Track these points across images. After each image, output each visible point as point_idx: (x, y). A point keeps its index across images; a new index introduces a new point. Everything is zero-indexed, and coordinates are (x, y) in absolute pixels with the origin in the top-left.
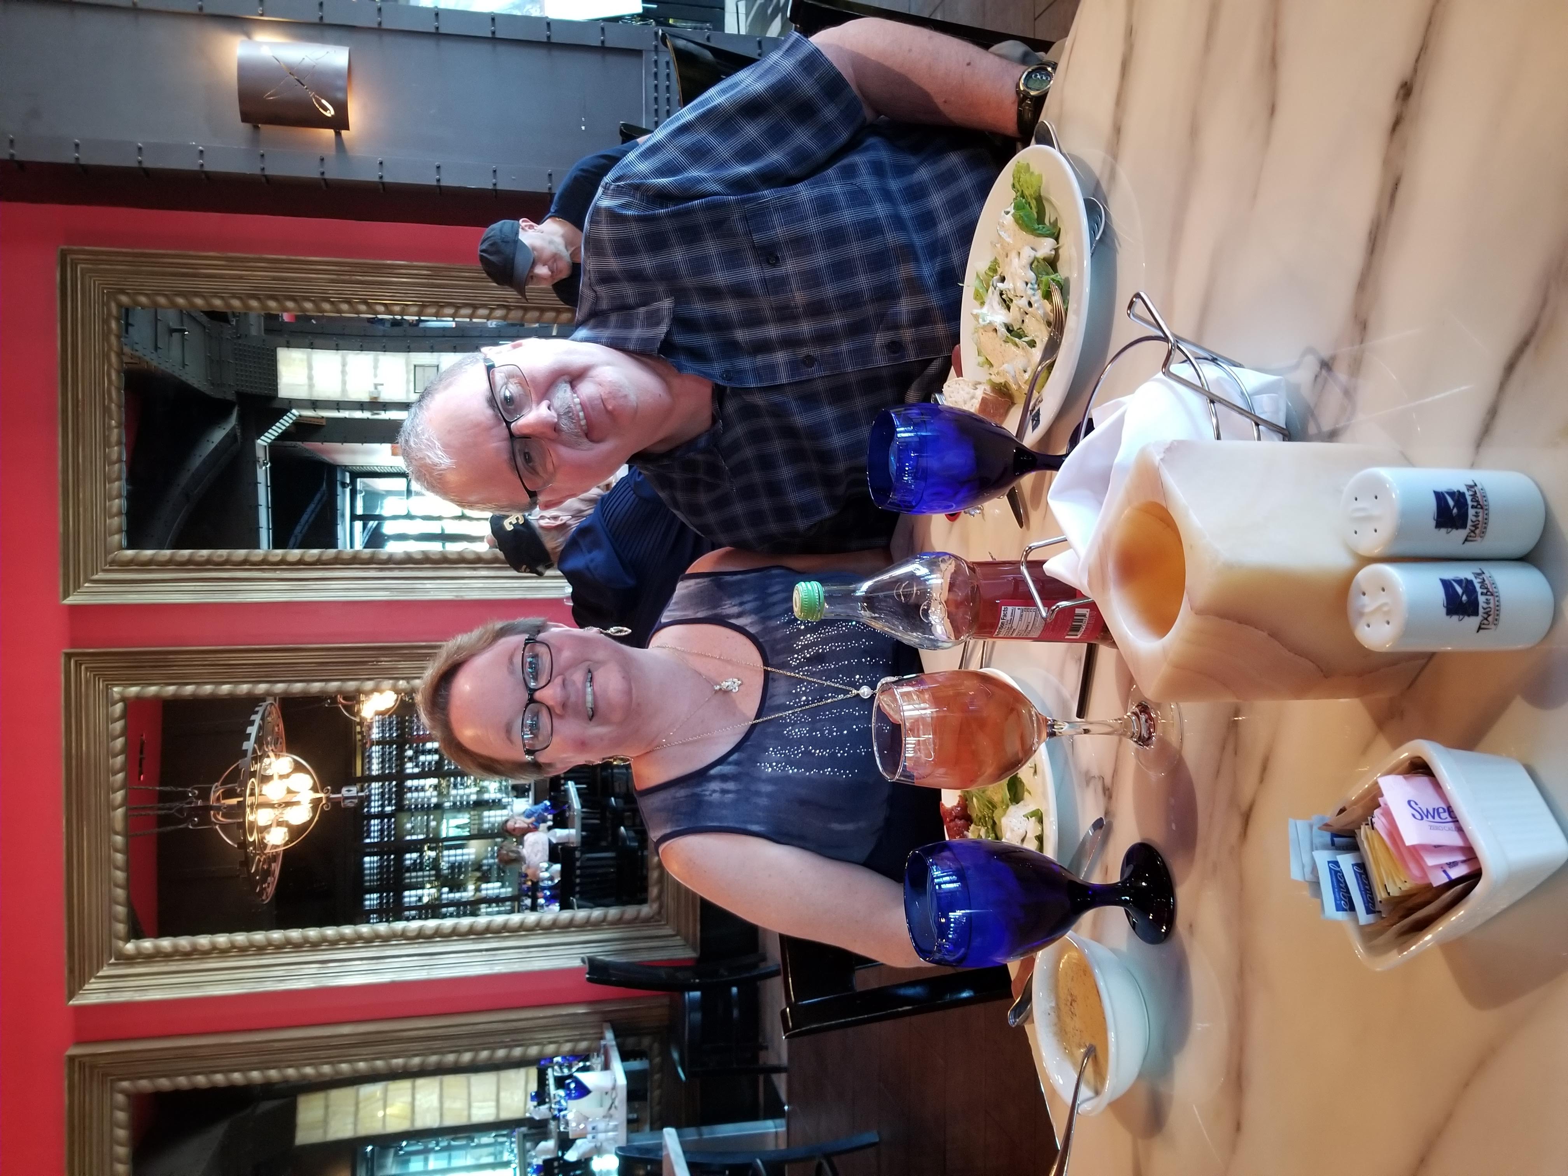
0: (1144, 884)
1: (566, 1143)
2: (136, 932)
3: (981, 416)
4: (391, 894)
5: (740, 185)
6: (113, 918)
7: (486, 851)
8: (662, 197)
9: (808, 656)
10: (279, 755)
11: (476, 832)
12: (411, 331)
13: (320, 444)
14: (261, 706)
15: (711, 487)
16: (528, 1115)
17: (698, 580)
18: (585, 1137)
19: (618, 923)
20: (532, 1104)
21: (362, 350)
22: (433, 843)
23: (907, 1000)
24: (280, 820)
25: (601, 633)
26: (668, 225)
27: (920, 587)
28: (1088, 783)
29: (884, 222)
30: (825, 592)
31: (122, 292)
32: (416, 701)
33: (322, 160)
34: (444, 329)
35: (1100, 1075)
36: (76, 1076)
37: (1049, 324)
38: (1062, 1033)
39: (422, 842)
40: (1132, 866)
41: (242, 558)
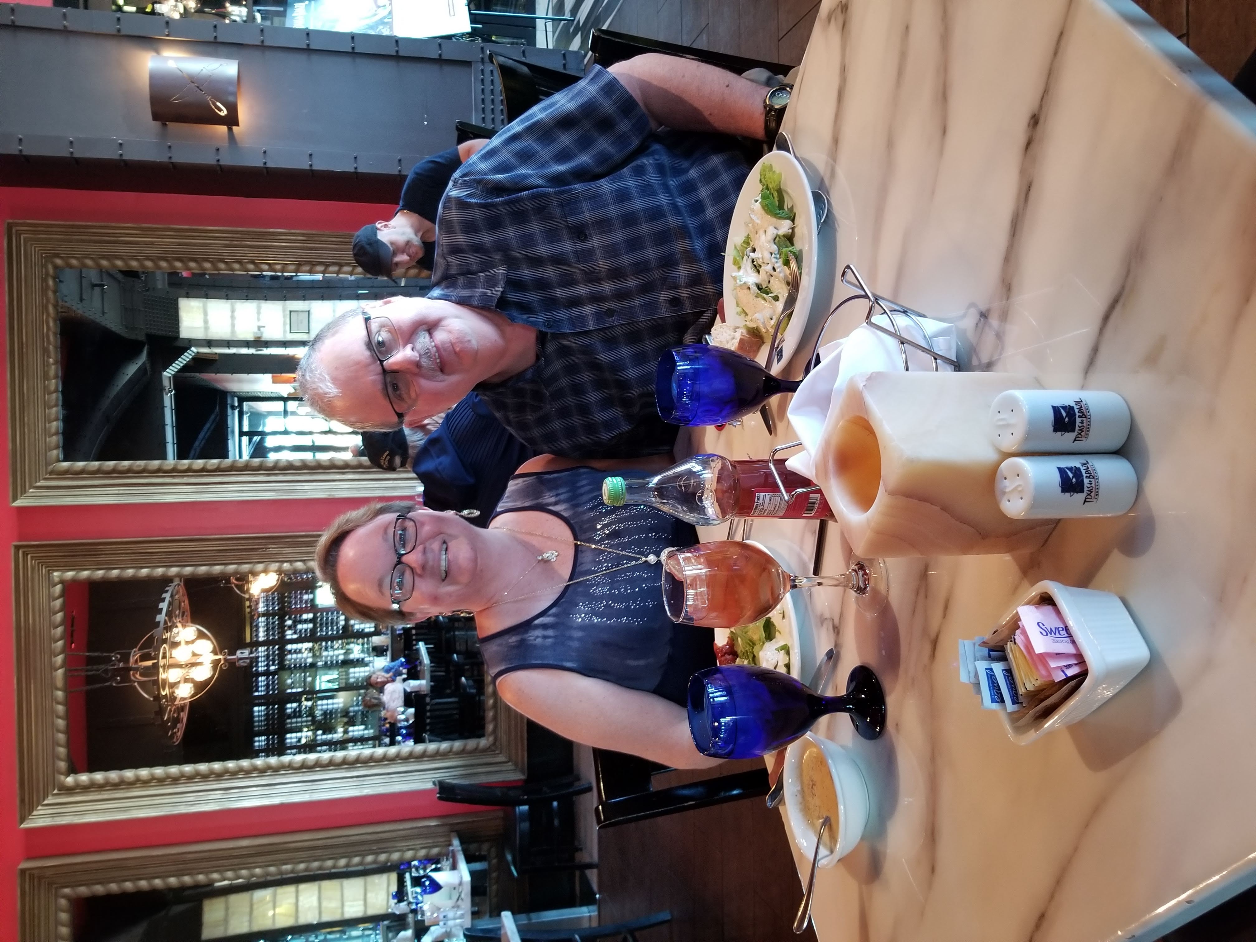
0: (863, 696)
1: (422, 930)
2: (73, 770)
3: (739, 353)
4: (276, 737)
5: (557, 180)
6: (56, 757)
7: (352, 700)
8: (498, 189)
10: (185, 626)
11: (343, 685)
12: (289, 284)
13: (213, 375)
14: (171, 586)
15: (535, 409)
16: (390, 910)
17: (525, 479)
18: (438, 925)
19: (461, 753)
20: (393, 902)
21: (247, 300)
22: (309, 695)
24: (187, 677)
25: (456, 515)
26: (503, 210)
27: (695, 480)
28: (822, 624)
29: (666, 208)
30: (626, 485)
31: (57, 256)
33: (218, 150)
34: (313, 282)
35: (833, 838)
36: (27, 886)
37: (788, 284)
38: (806, 810)
39: (301, 694)
40: (854, 683)
41: (156, 468)
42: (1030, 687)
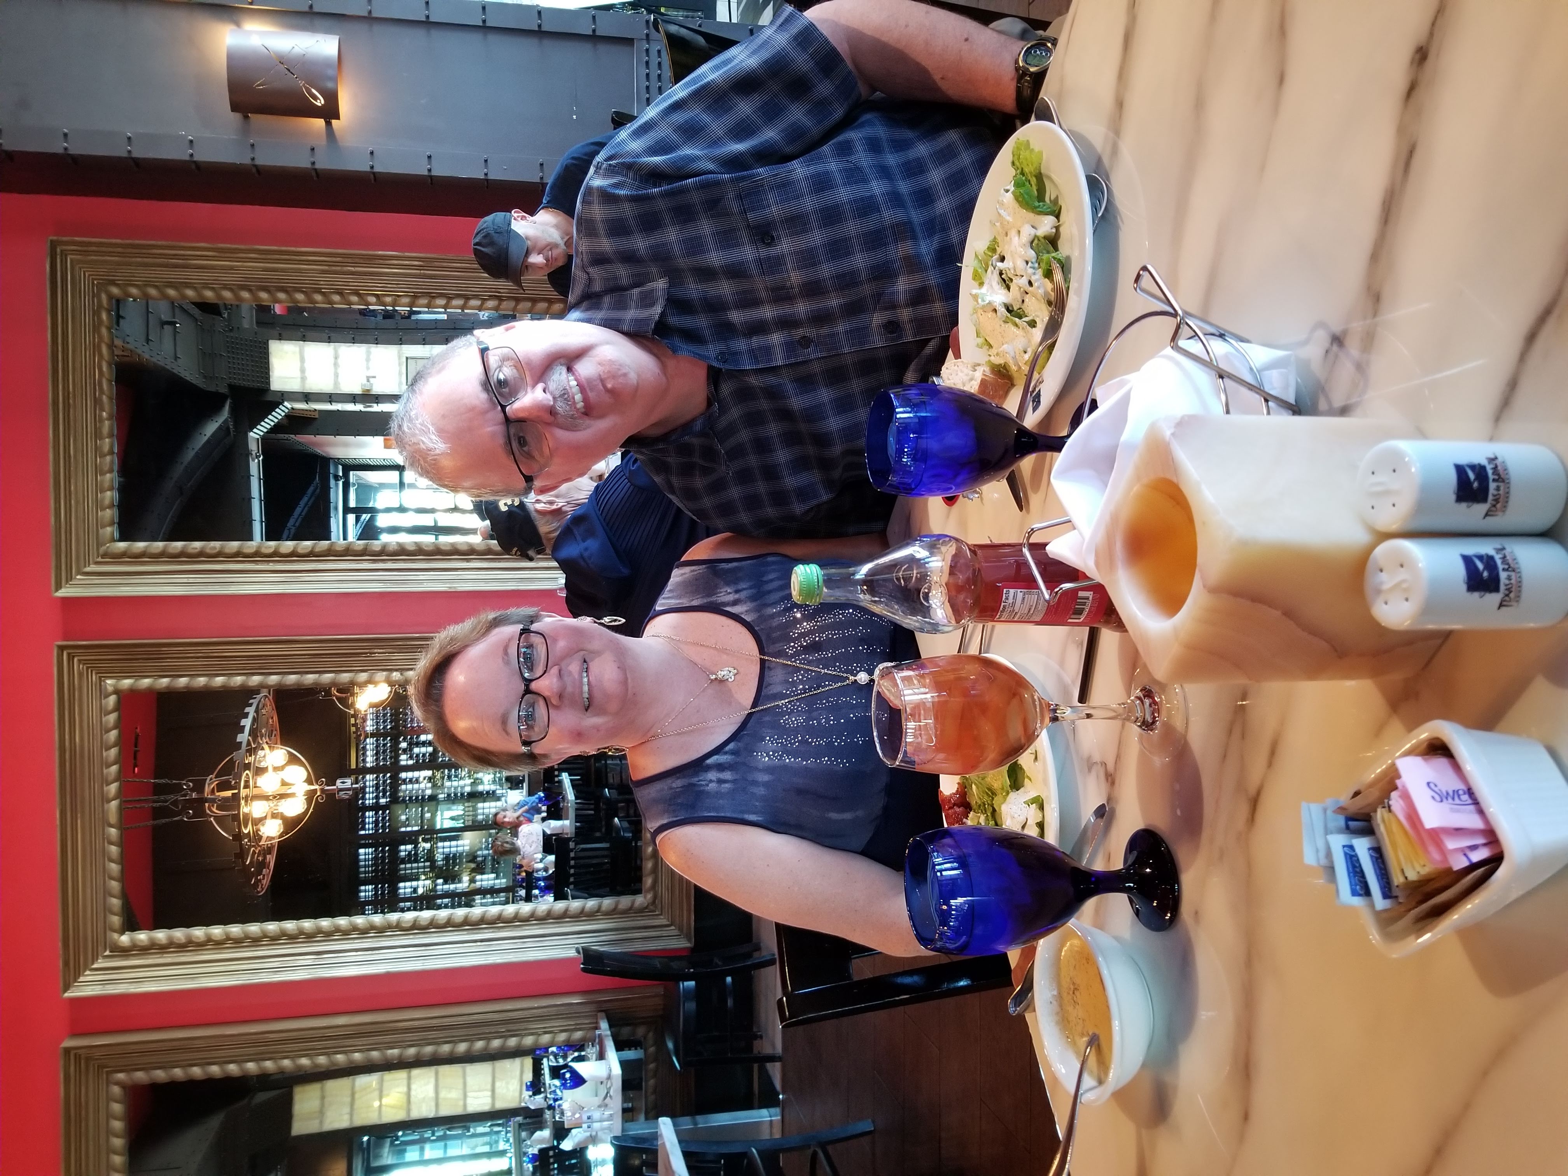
0: (1148, 870)
1: (561, 1132)
2: (131, 925)
4: (386, 886)
5: (734, 163)
6: (107, 910)
8: (655, 176)
9: (805, 644)
10: (273, 747)
11: (470, 823)
12: (404, 323)
13: (312, 437)
14: (255, 698)
15: (705, 471)
16: (523, 1105)
17: (693, 568)
18: (581, 1127)
19: (612, 913)
20: (527, 1094)
21: (354, 343)
22: (428, 834)
23: (905, 989)
24: (275, 812)
25: (595, 622)
26: (661, 205)
27: (920, 570)
28: (1090, 770)
29: (880, 199)
30: (824, 575)
31: (113, 283)
32: (409, 693)
33: (313, 149)
34: (436, 321)
35: (1103, 1064)
36: (72, 1070)
37: (1050, 303)
38: (1064, 1022)
39: (417, 834)
40: (1135, 853)
41: (234, 550)
42: (1412, 876)
